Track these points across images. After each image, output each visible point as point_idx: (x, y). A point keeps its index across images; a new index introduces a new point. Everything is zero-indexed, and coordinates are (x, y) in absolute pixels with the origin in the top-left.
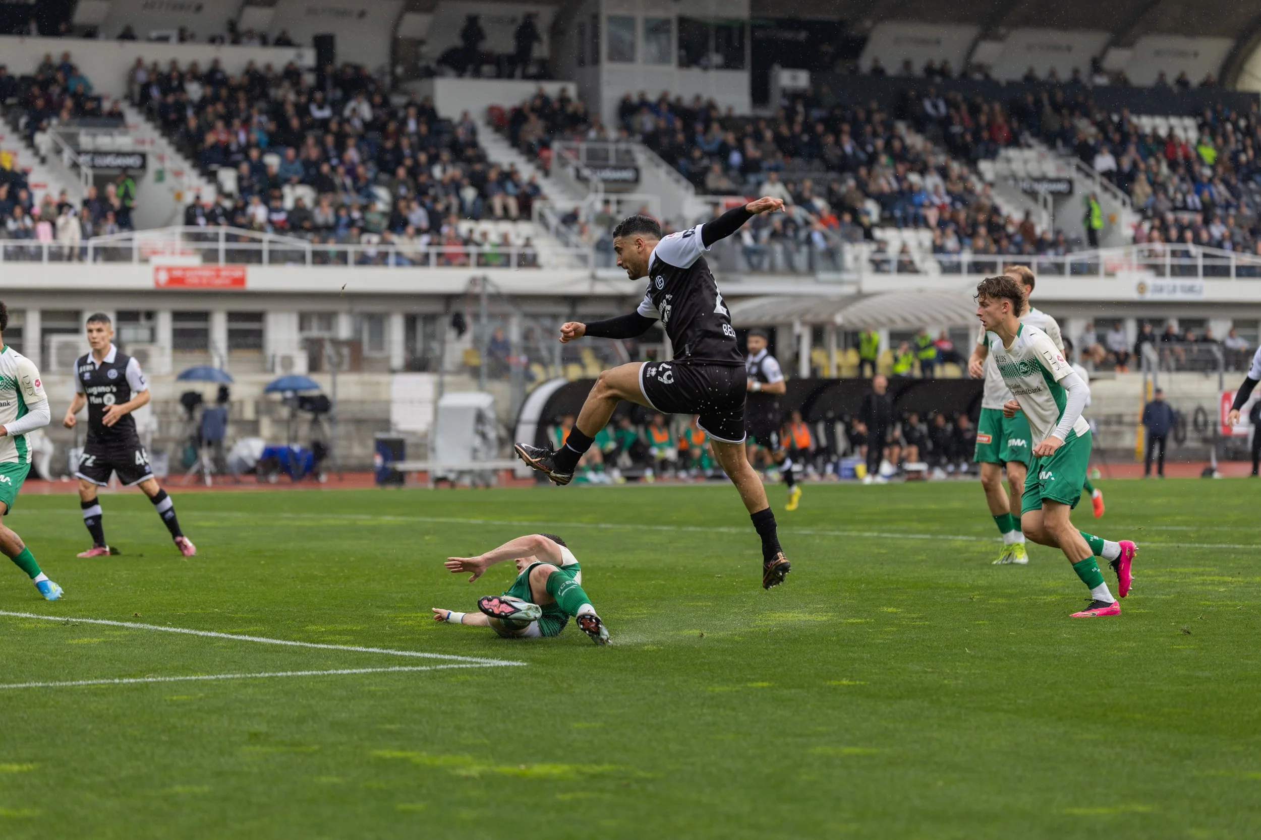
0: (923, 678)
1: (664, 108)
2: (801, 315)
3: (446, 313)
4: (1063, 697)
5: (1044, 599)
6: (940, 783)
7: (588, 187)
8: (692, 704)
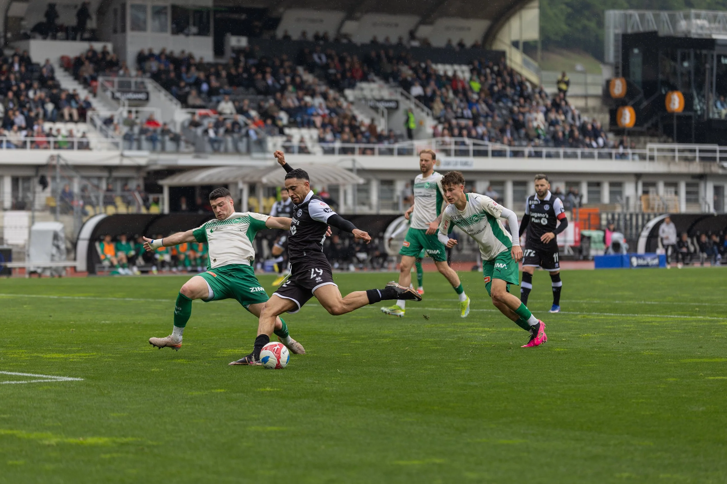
0: (313, 387)
1: (163, 57)
2: (243, 178)
3: (36, 176)
4: (393, 397)
5: (382, 341)
6: (323, 447)
7: (119, 104)
8: (179, 402)
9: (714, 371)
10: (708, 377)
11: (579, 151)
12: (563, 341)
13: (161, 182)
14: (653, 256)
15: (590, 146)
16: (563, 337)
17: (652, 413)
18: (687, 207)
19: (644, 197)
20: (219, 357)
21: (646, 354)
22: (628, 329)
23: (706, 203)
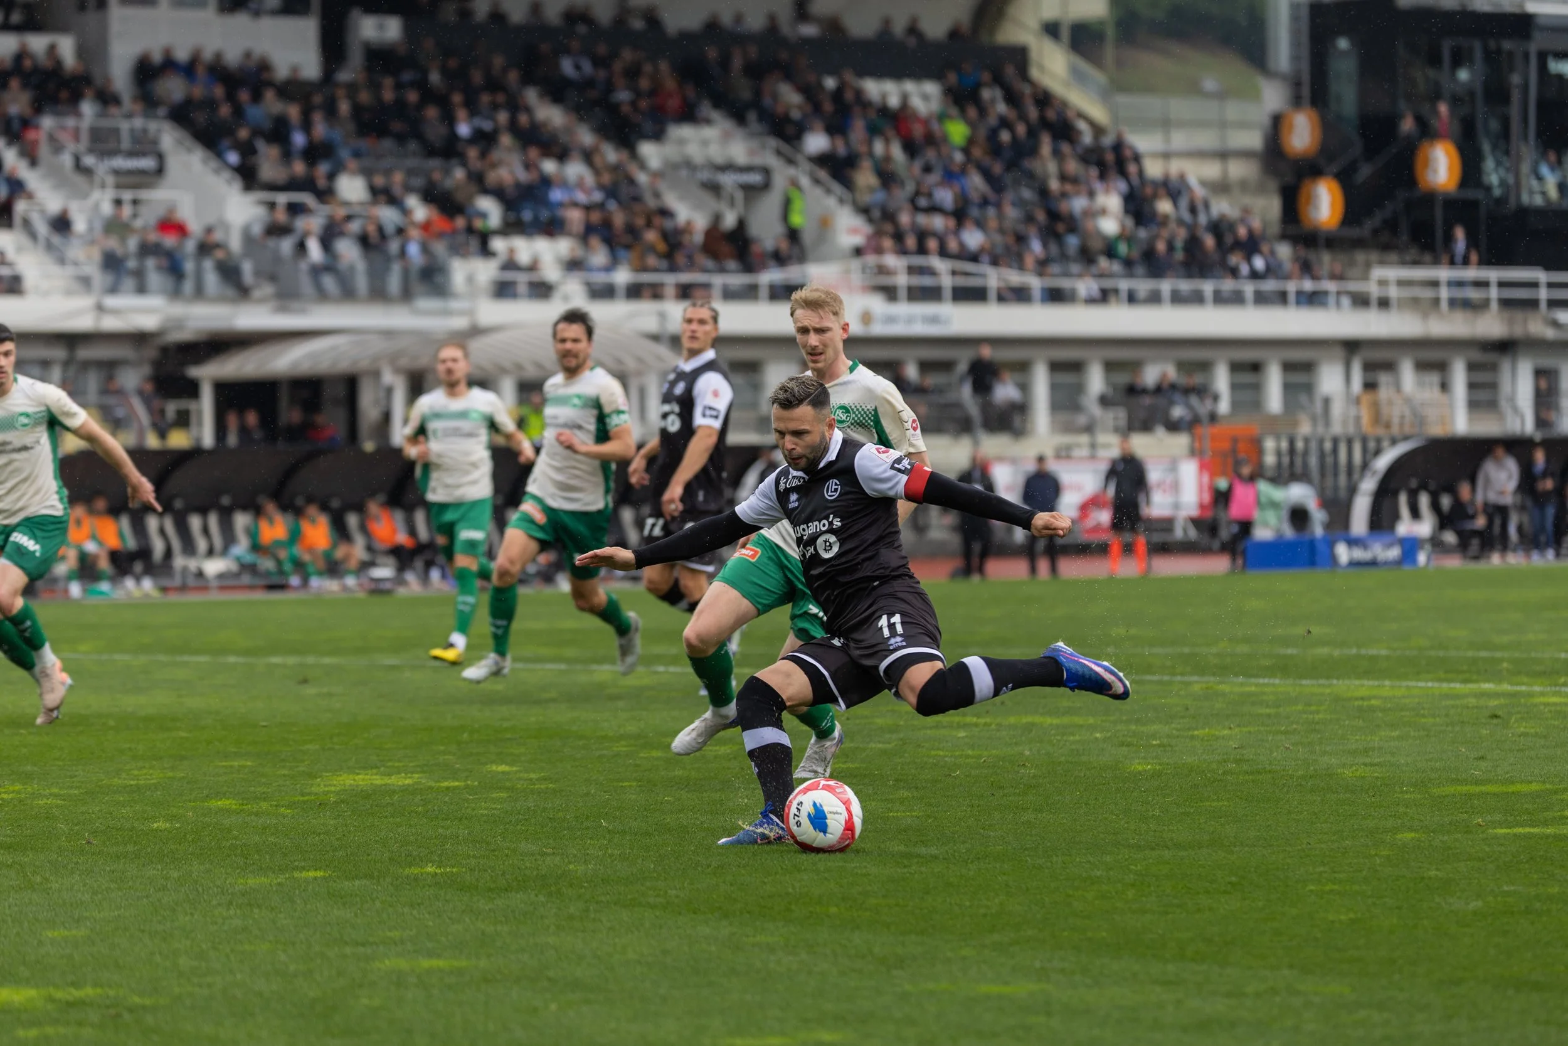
0: (540, 863)
1: (201, 71)
2: (393, 359)
4: (731, 885)
5: (716, 751)
6: (553, 1007)
7: (91, 182)
8: (214, 902)
9: (1511, 815)
10: (1495, 828)
11: (1208, 287)
12: (1155, 745)
13: (194, 372)
14: (1387, 539)
15: (1234, 272)
16: (1154, 736)
17: (1352, 915)
18: (1471, 420)
19: (1367, 399)
20: (316, 794)
21: (1351, 775)
22: (1311, 716)
23: (1516, 410)
